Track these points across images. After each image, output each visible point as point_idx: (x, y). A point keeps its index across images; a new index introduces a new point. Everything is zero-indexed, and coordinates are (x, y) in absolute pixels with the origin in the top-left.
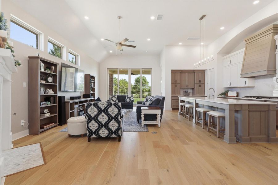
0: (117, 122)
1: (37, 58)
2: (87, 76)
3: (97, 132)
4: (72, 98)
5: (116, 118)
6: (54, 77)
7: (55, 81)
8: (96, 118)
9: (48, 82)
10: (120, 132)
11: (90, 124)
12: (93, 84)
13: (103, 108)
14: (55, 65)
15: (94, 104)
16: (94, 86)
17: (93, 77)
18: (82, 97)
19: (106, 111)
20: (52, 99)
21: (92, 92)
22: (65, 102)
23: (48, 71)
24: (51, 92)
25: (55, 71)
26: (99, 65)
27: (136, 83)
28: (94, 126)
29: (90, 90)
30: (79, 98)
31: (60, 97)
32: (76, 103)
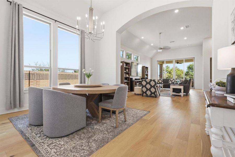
0: (154, 88)
1: (124, 62)
2: (143, 68)
3: (146, 92)
4: (136, 79)
5: (154, 87)
6: (129, 69)
7: (129, 71)
8: (145, 86)
9: (127, 71)
10: (156, 93)
11: (143, 89)
12: (147, 72)
13: (148, 82)
14: (129, 64)
15: (144, 80)
16: (148, 73)
17: (147, 68)
18: (140, 79)
19: (149, 83)
20: (128, 79)
21: (146, 77)
22: (133, 81)
23: (127, 67)
24: (127, 76)
25: (129, 67)
26: (152, 59)
27: (189, 70)
28: (144, 89)
29: (145, 76)
30: (139, 79)
31: (131, 78)
32: (138, 82)
